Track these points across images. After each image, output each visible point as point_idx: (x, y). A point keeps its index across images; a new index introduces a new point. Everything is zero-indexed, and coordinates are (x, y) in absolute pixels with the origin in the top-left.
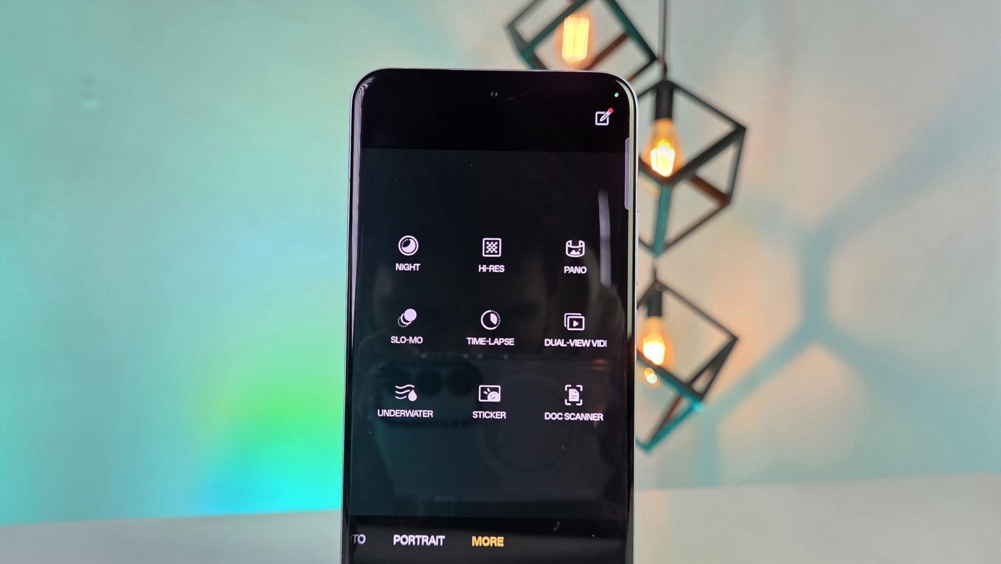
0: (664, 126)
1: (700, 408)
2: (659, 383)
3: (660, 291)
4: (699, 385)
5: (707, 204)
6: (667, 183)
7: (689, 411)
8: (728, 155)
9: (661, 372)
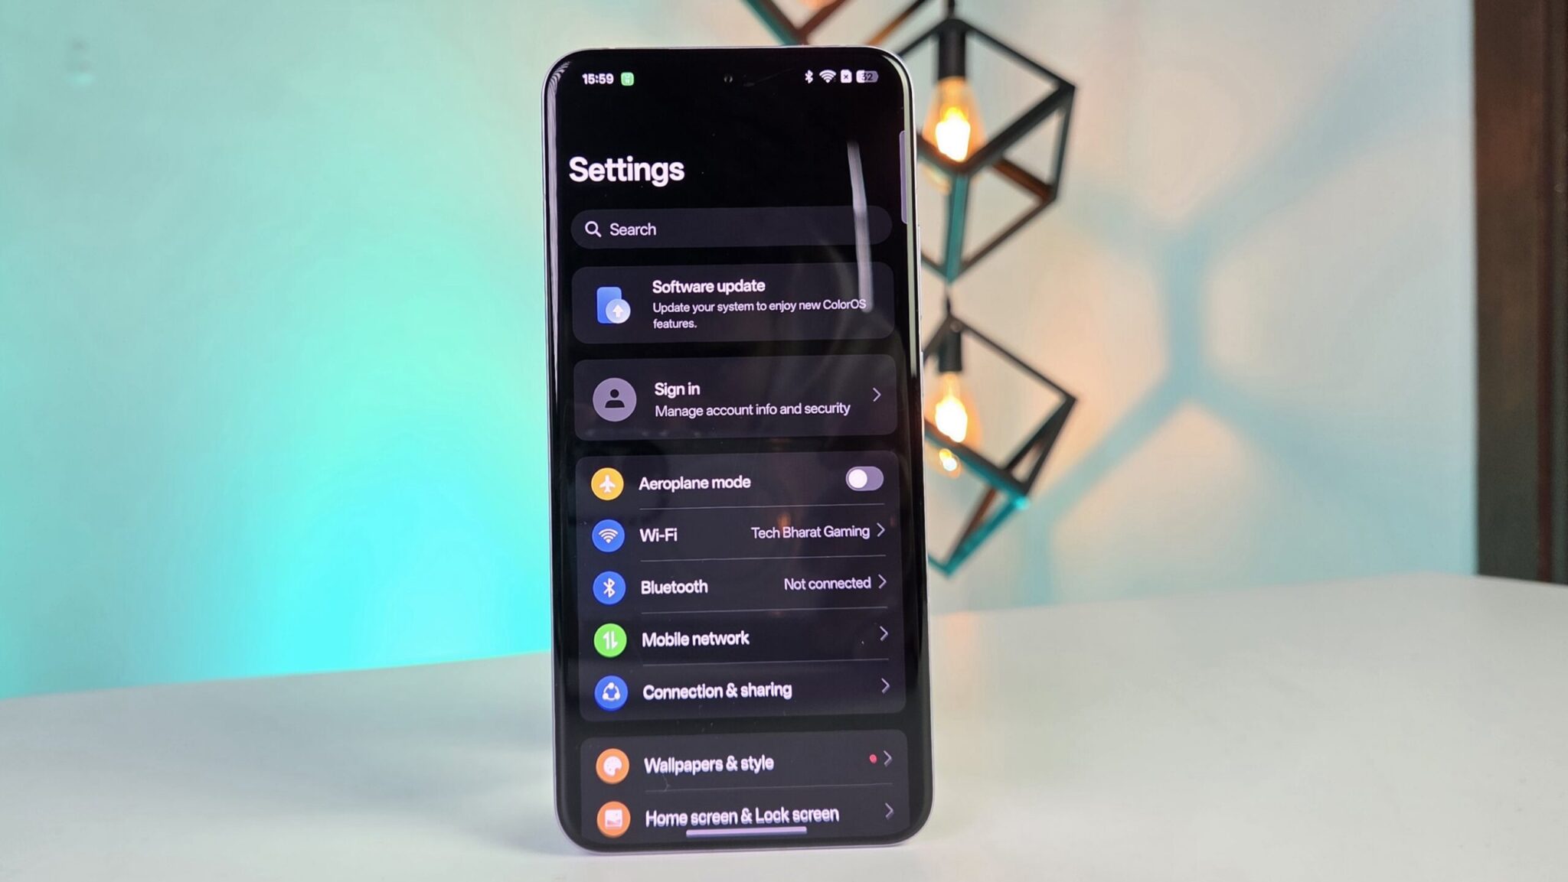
0: (953, 86)
1: (1023, 505)
2: (959, 469)
3: (957, 331)
4: (1022, 471)
5: (1023, 201)
6: (962, 172)
7: (1008, 510)
8: (1049, 128)
9: (965, 453)
